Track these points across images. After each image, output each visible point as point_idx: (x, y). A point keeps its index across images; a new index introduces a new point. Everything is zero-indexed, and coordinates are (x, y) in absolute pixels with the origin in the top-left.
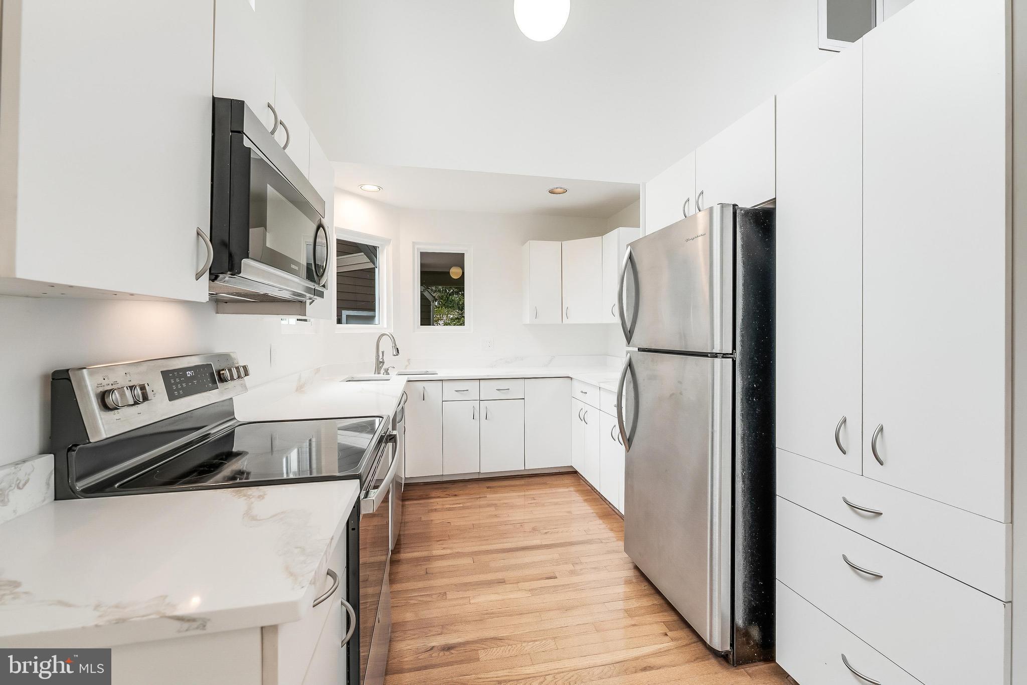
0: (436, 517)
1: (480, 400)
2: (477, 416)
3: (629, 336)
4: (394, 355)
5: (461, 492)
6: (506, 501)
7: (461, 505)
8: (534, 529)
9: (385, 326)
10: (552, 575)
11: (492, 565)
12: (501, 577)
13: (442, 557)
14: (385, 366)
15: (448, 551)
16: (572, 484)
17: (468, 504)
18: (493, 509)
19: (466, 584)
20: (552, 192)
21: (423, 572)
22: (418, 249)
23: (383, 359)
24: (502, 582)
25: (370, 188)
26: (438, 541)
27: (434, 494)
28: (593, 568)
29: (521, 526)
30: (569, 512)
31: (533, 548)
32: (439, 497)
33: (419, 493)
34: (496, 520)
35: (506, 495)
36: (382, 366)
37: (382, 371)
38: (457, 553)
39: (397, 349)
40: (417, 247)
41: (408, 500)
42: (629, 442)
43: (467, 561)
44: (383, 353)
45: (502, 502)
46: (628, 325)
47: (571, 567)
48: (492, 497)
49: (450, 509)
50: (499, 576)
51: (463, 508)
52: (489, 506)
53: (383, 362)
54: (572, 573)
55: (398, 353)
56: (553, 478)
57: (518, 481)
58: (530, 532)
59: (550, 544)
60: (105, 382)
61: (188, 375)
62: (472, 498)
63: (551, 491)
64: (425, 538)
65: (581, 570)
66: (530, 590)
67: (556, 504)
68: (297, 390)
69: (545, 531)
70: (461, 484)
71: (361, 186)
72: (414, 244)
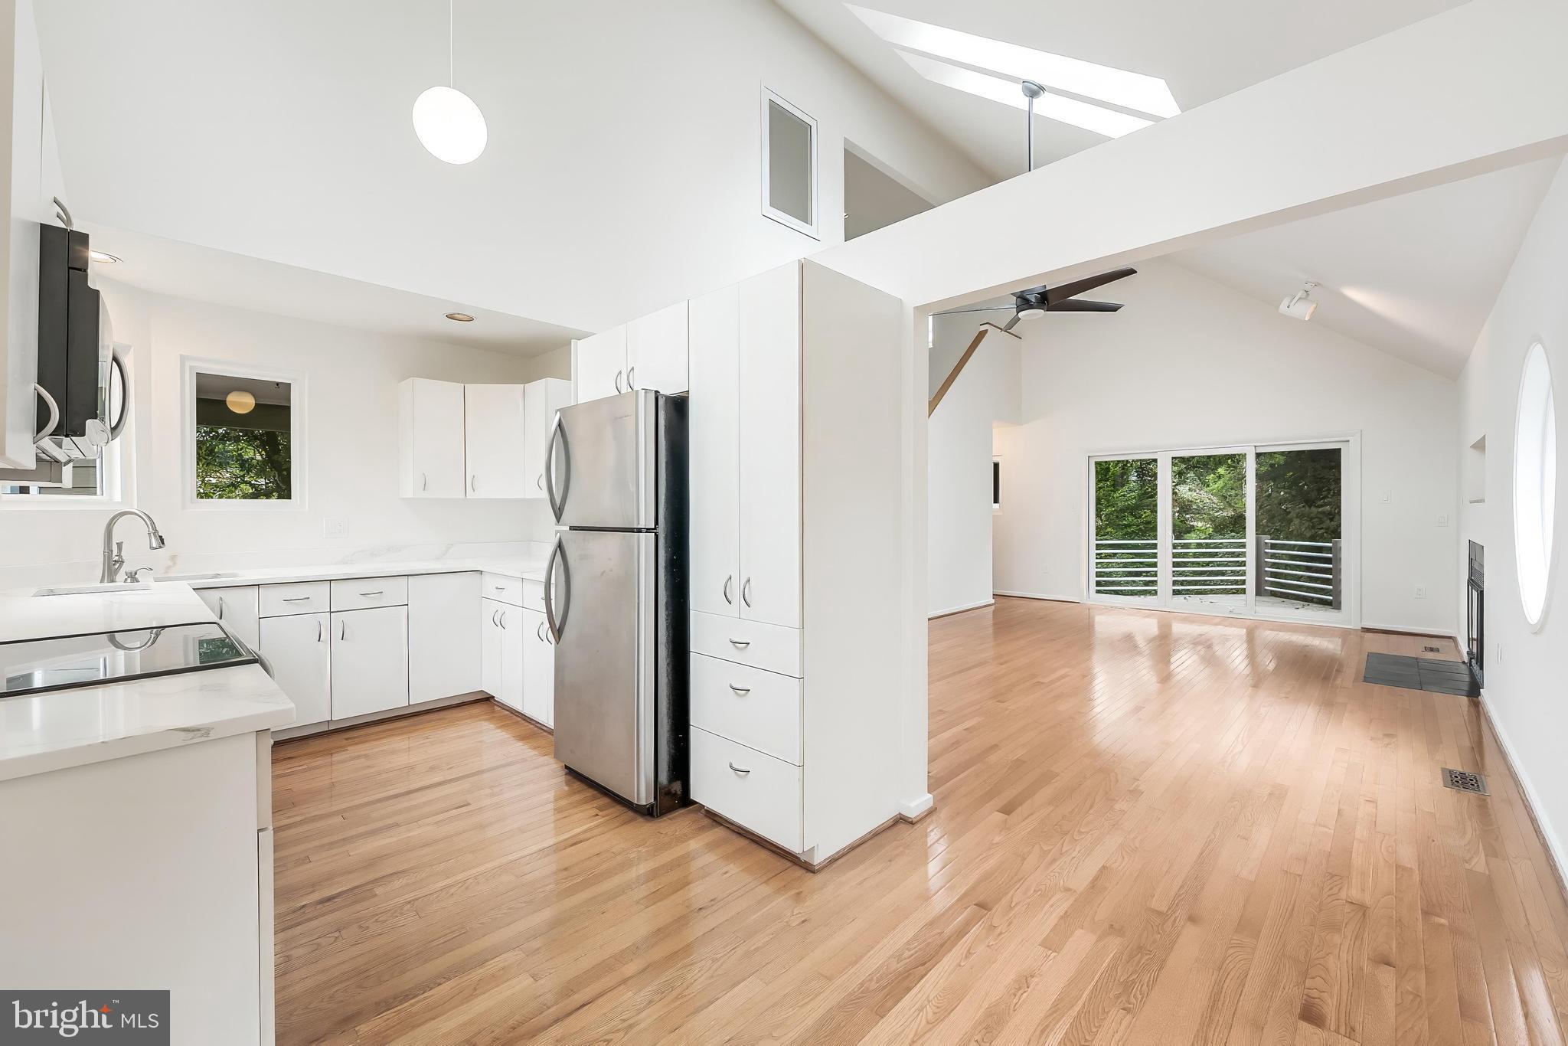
1: (331, 612)
2: (325, 636)
3: (558, 514)
4: (152, 548)
6: (381, 749)
8: (433, 767)
9: (118, 497)
10: (465, 803)
11: (376, 814)
12: (389, 823)
14: (125, 568)
16: (485, 712)
17: (317, 763)
18: (361, 760)
19: (338, 841)
20: (451, 317)
22: (191, 368)
23: (119, 555)
28: (516, 786)
29: (412, 769)
30: (478, 742)
31: (435, 785)
34: (369, 771)
36: (120, 567)
37: (121, 576)
38: (314, 816)
39: (161, 537)
40: (188, 364)
42: (558, 632)
43: (334, 820)
44: (119, 545)
45: (375, 750)
46: (558, 501)
47: (489, 791)
48: (357, 748)
51: (310, 768)
52: (354, 758)
53: (122, 562)
54: (492, 795)
55: (163, 543)
56: (455, 710)
57: (401, 723)
58: (426, 772)
59: (456, 778)
62: (322, 756)
65: (501, 790)
66: (436, 823)
67: (462, 736)
69: (448, 767)
70: (297, 743)
72: (183, 359)
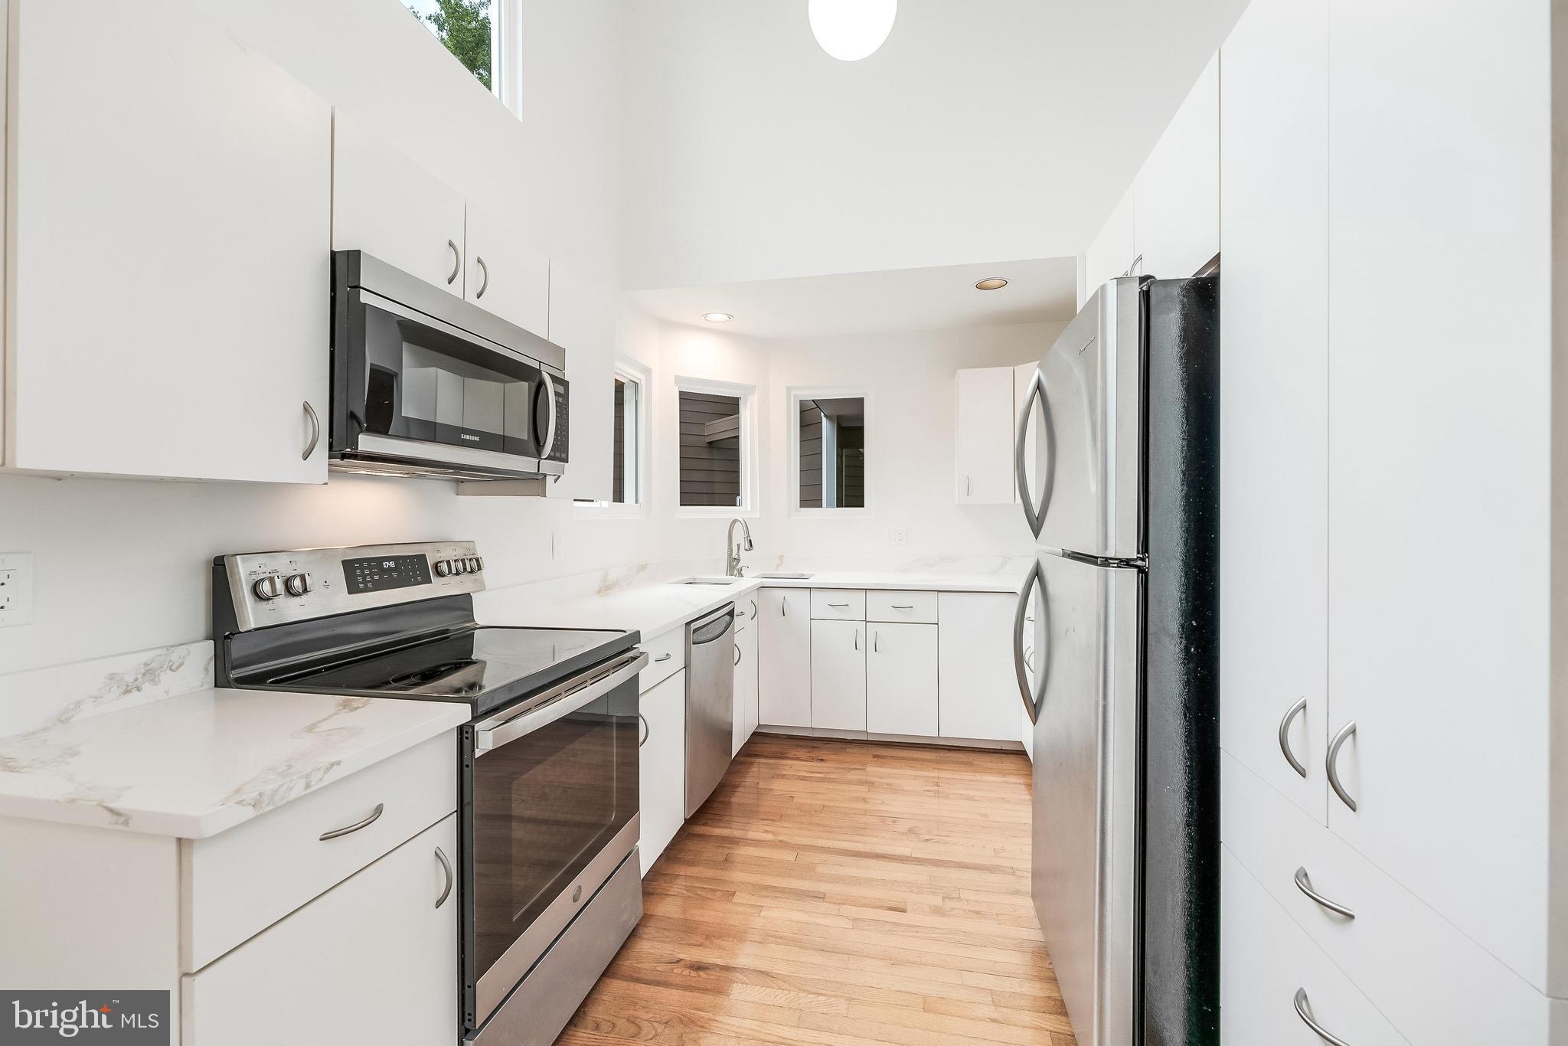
0: (779, 786)
1: (866, 621)
2: (860, 644)
3: (1036, 525)
4: (746, 550)
5: (833, 757)
6: (889, 781)
7: (822, 775)
8: (911, 831)
9: (749, 509)
10: (901, 906)
11: (820, 869)
12: (822, 890)
13: (757, 843)
14: (740, 565)
15: (769, 837)
16: (1015, 772)
17: (832, 776)
18: (864, 788)
19: (767, 888)
20: (979, 287)
21: (721, 858)
22: (796, 397)
23: (737, 554)
24: (821, 897)
25: (718, 317)
26: (764, 820)
27: (793, 753)
28: (973, 912)
29: (894, 822)
30: (984, 815)
31: (894, 859)
32: (798, 759)
33: (774, 748)
34: (861, 806)
35: (901, 772)
36: (736, 563)
37: (734, 571)
38: (781, 841)
39: (750, 541)
40: (793, 393)
41: (756, 756)
42: (1034, 710)
43: (789, 856)
44: (738, 545)
45: (883, 780)
46: (1035, 507)
47: (937, 901)
48: (876, 771)
49: (803, 779)
50: (822, 887)
51: (822, 780)
52: (861, 783)
53: (737, 560)
54: (937, 911)
55: (751, 546)
56: (987, 757)
57: (927, 753)
58: (903, 833)
59: (922, 858)
60: (260, 570)
61: (385, 567)
62: (842, 768)
63: (971, 778)
64: (752, 813)
65: (952, 909)
66: (855, 919)
67: (969, 798)
68: (599, 591)
69: (927, 837)
70: (838, 746)
71: (706, 315)
72: (789, 389)
